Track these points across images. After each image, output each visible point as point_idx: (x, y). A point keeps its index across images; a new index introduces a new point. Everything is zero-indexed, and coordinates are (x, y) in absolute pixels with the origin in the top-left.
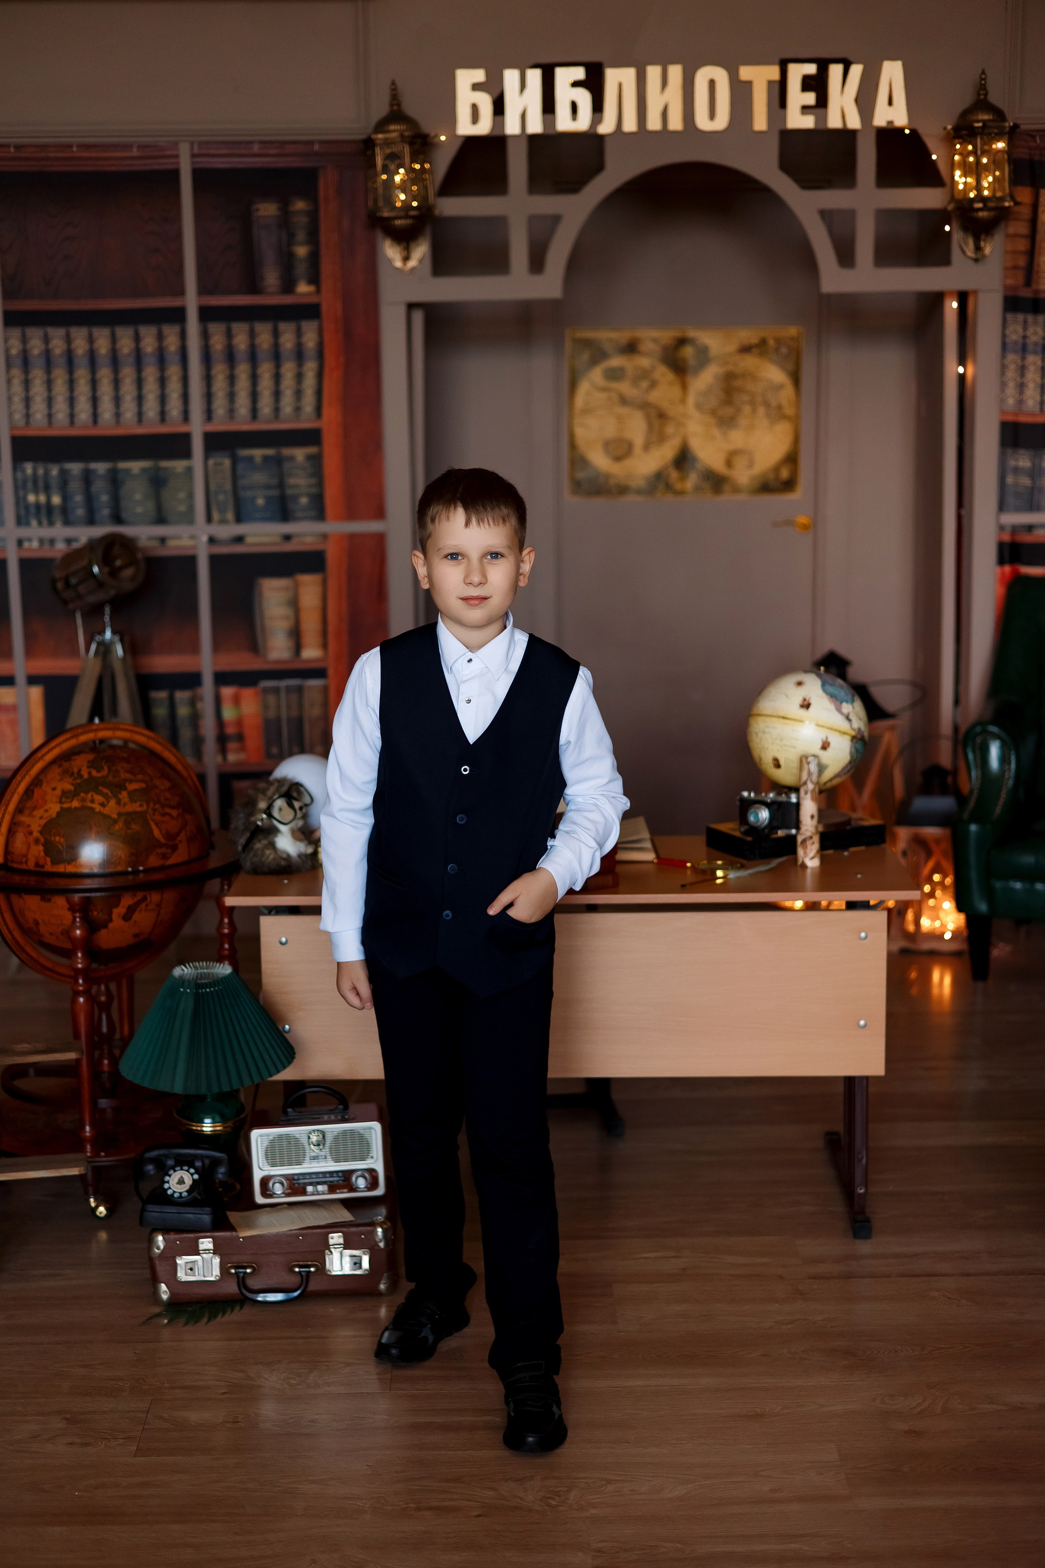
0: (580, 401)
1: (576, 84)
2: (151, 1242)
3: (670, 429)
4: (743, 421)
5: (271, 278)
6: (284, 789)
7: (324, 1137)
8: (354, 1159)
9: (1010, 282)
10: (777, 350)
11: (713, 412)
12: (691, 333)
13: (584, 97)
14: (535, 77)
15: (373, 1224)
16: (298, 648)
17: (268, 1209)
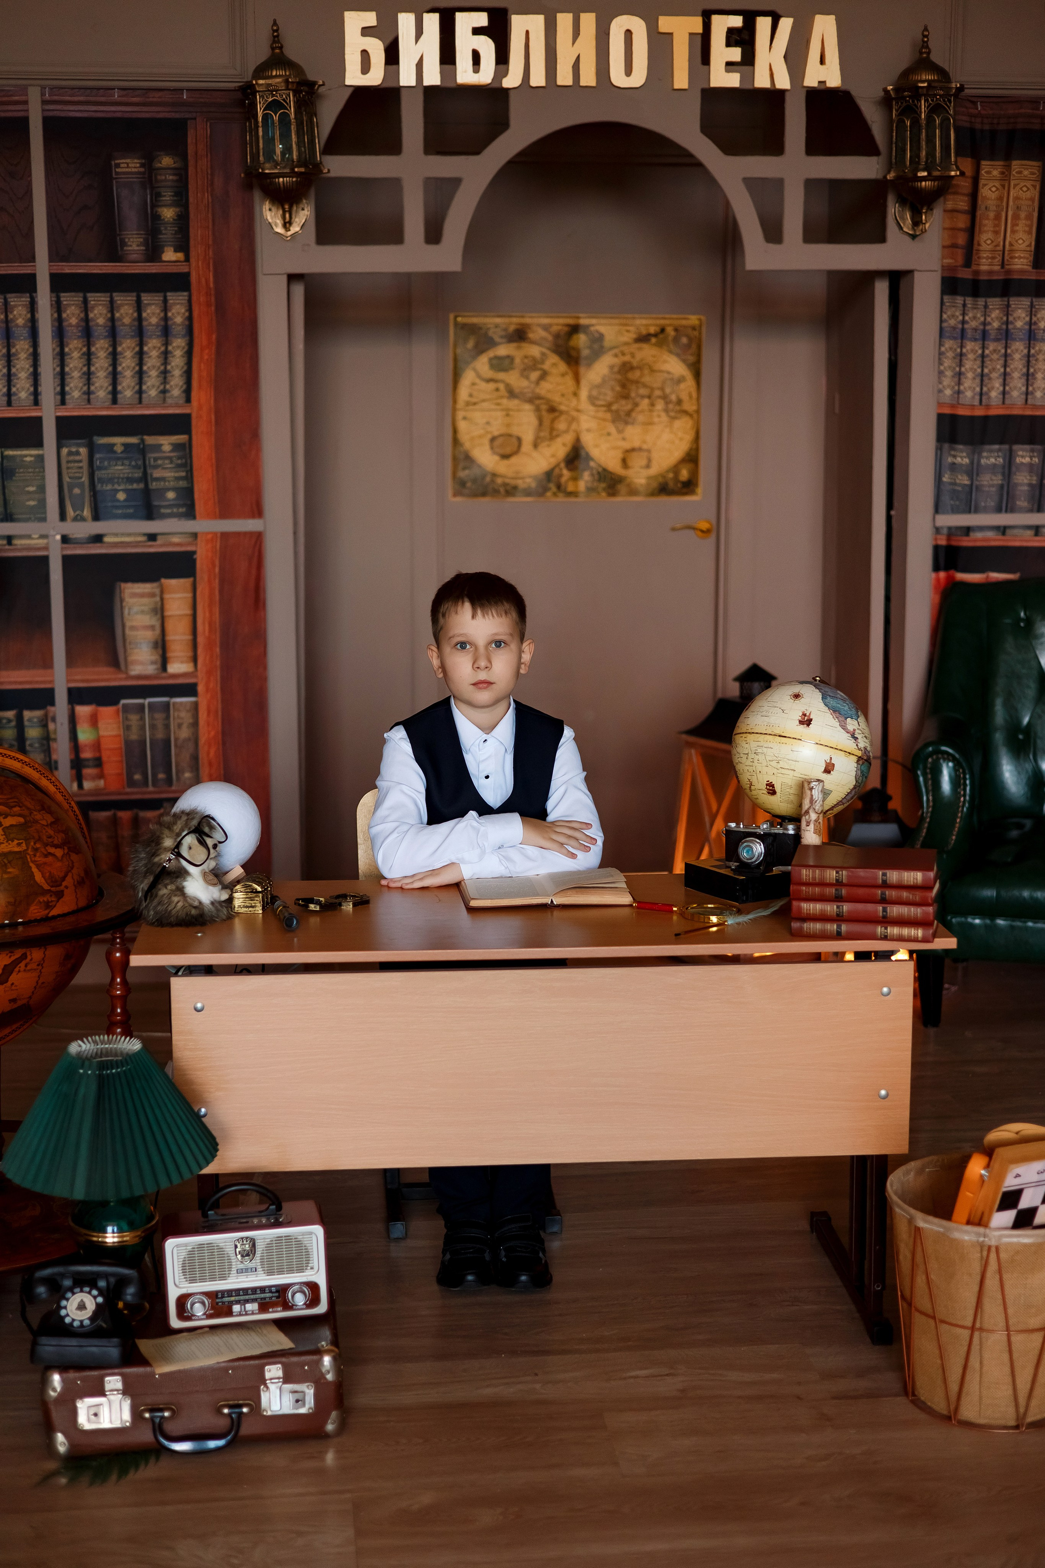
0: (463, 393)
1: (477, 31)
2: (45, 1382)
3: (561, 425)
4: (641, 418)
5: (134, 243)
6: (195, 823)
7: (254, 1245)
8: (290, 1271)
9: (947, 261)
10: (676, 340)
11: (609, 406)
12: (583, 321)
13: (487, 47)
14: (432, 22)
15: (319, 1352)
16: (164, 663)
17: (185, 1334)
